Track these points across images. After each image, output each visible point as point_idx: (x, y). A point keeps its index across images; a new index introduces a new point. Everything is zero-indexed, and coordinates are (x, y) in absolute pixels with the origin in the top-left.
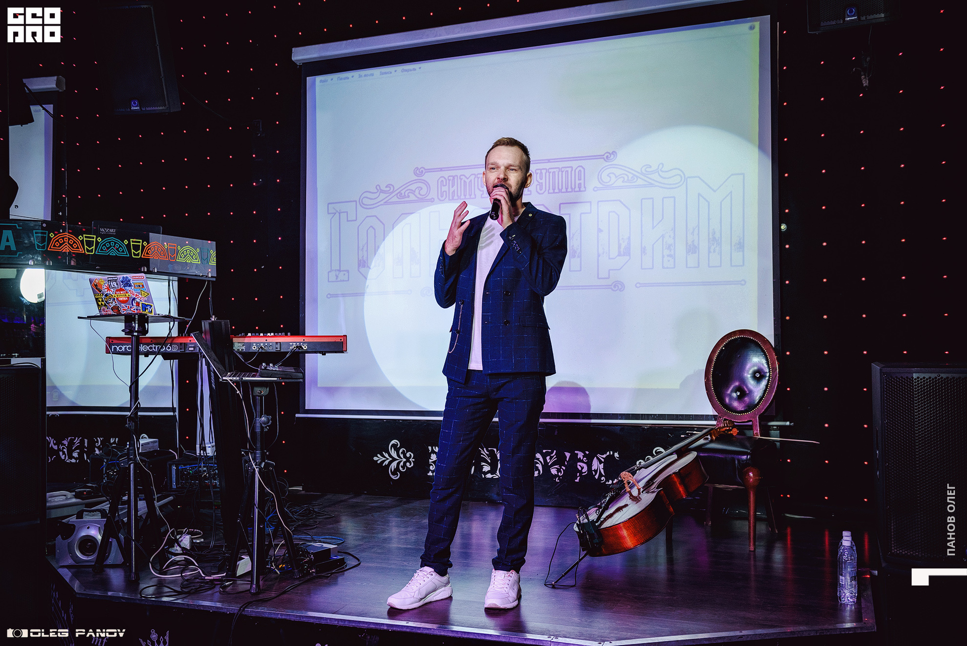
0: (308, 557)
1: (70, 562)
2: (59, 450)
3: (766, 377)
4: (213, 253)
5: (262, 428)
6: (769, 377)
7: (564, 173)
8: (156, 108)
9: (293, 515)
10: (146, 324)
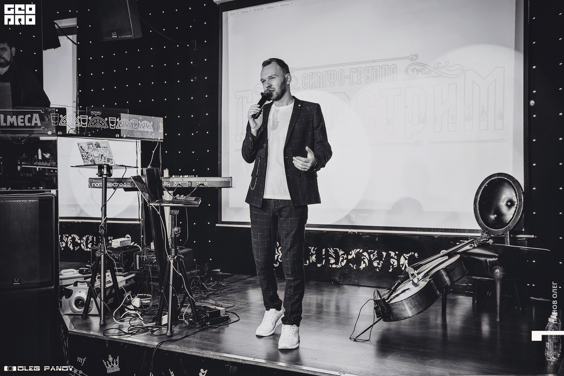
0: (205, 315)
1: (70, 312)
2: (81, 243)
3: (514, 205)
4: (161, 125)
5: (175, 235)
6: (517, 205)
7: (383, 69)
8: (127, 36)
9: (208, 287)
10: (111, 170)
